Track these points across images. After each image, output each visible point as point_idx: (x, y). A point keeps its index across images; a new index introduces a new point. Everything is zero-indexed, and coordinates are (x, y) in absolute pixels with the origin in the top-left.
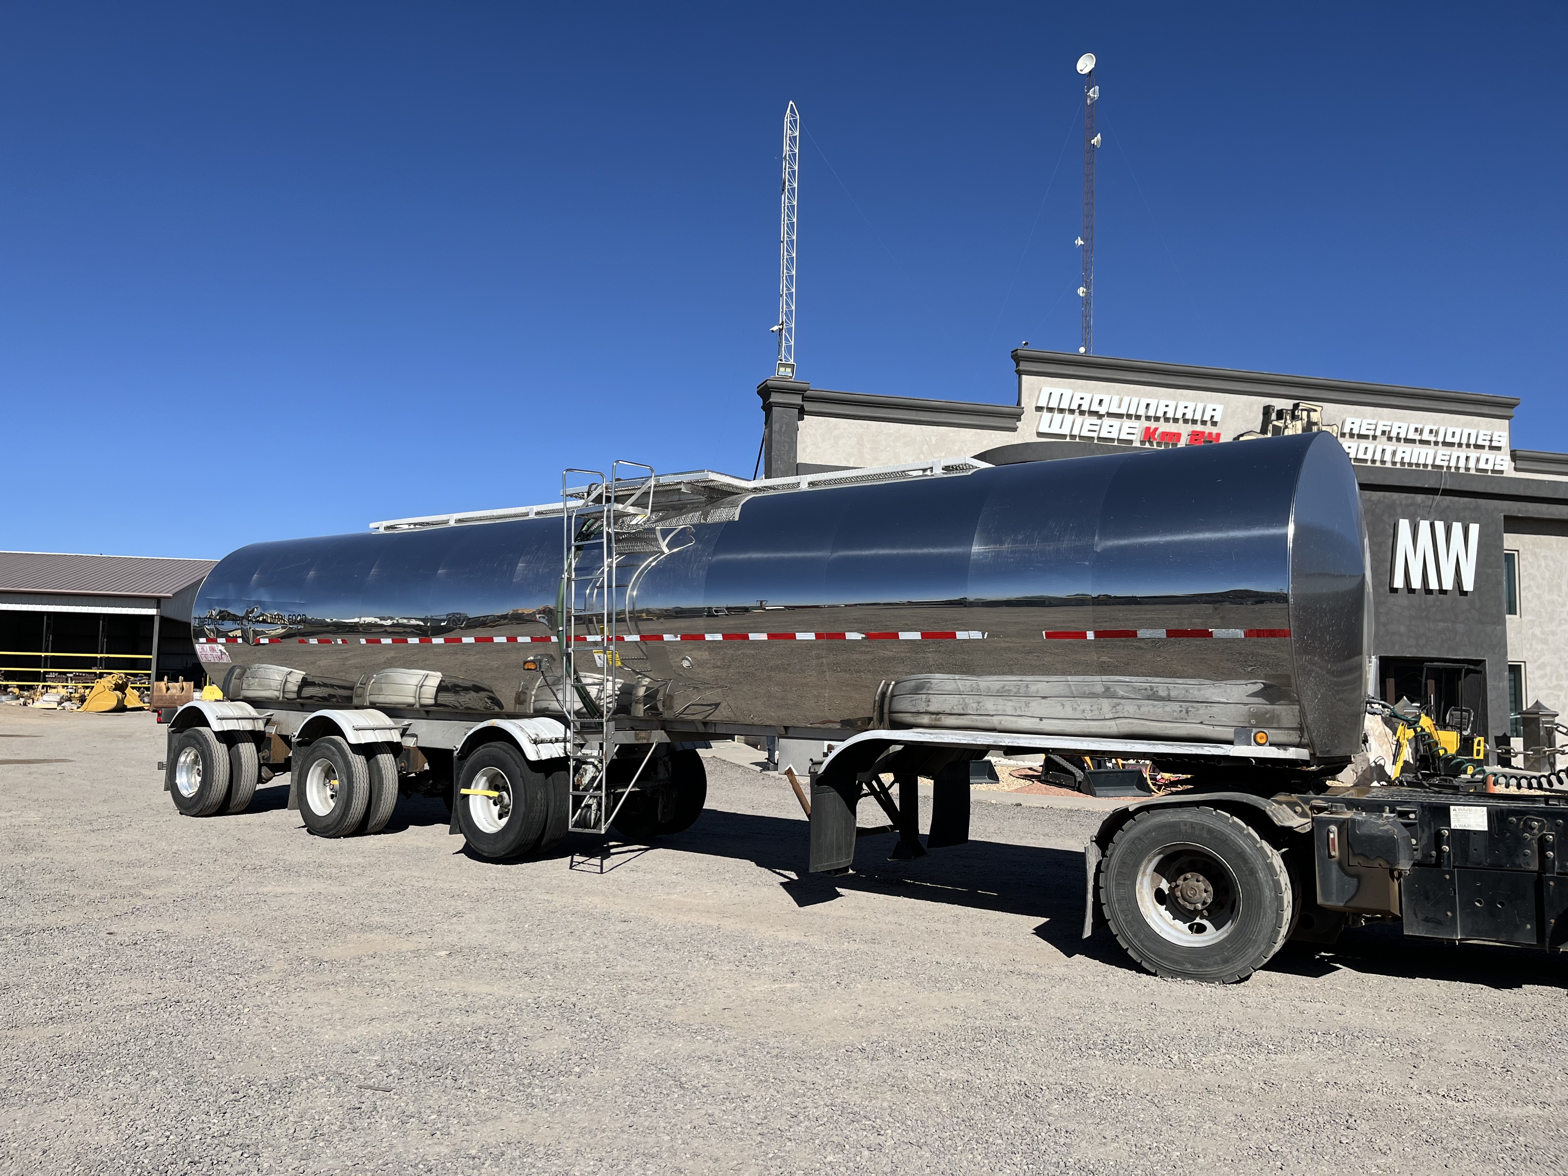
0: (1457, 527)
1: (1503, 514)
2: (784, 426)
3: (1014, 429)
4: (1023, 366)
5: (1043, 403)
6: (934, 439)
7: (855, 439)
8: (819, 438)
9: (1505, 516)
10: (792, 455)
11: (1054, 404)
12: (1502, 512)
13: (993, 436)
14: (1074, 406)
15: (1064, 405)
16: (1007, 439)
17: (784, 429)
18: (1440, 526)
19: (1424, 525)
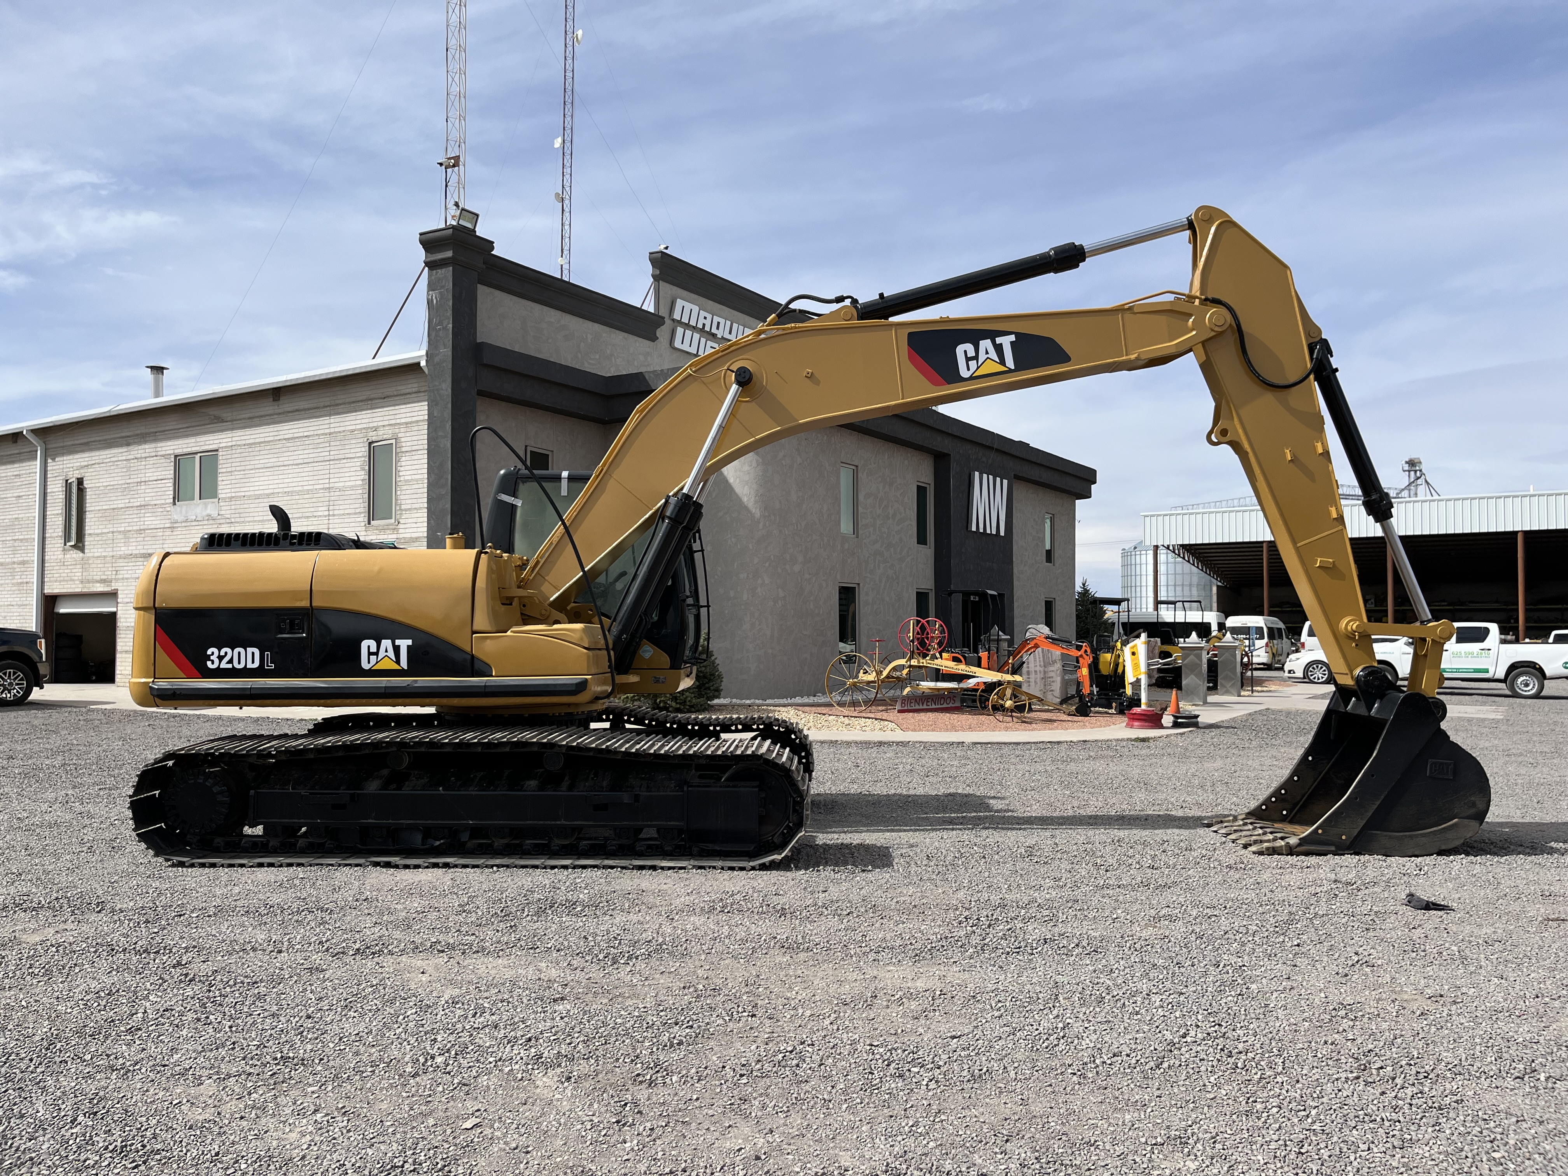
0: (998, 479)
2: (464, 292)
3: (654, 340)
4: (662, 271)
5: (677, 316)
9: (1014, 475)
10: (475, 332)
11: (685, 320)
12: (1013, 471)
13: (638, 344)
15: (693, 323)
16: (648, 349)
17: (464, 295)
18: (991, 477)
19: (985, 476)
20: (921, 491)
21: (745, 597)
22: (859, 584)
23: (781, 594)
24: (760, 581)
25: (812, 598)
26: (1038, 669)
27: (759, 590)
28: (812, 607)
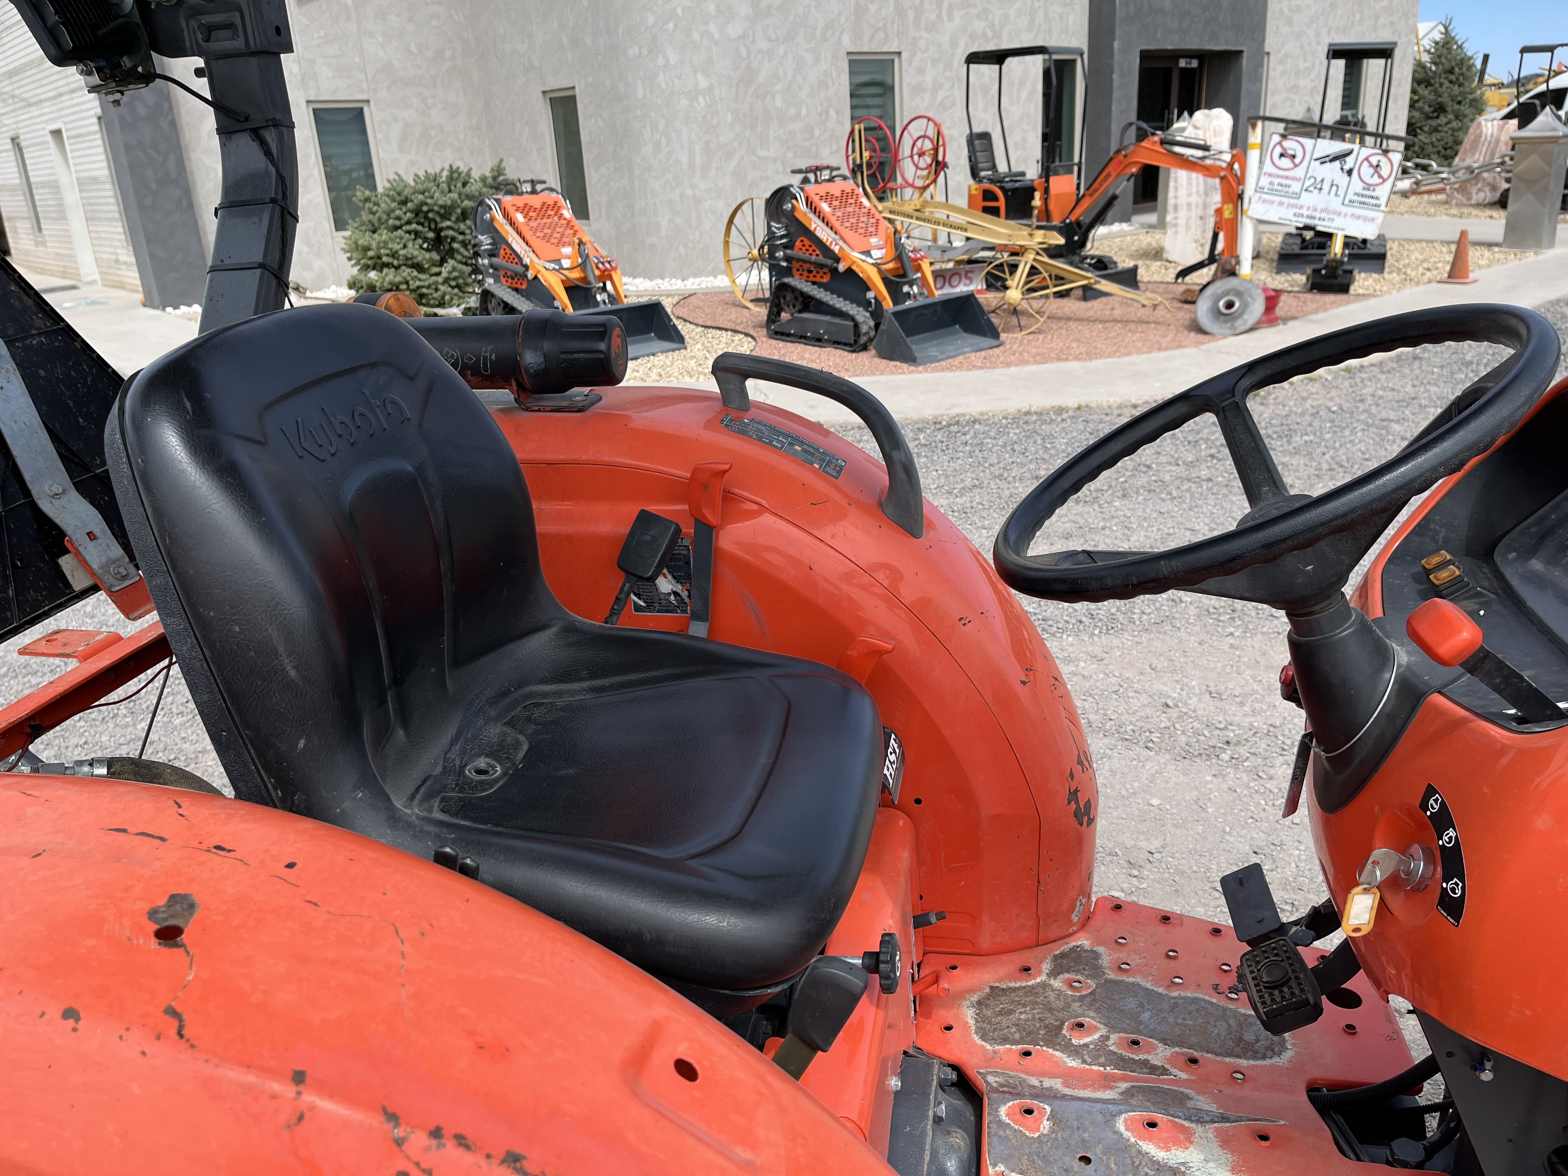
21: (640, 94)
22: (899, 53)
23: (703, 83)
24: (661, 61)
25: (778, 87)
26: (1194, 199)
27: (661, 78)
28: (779, 102)
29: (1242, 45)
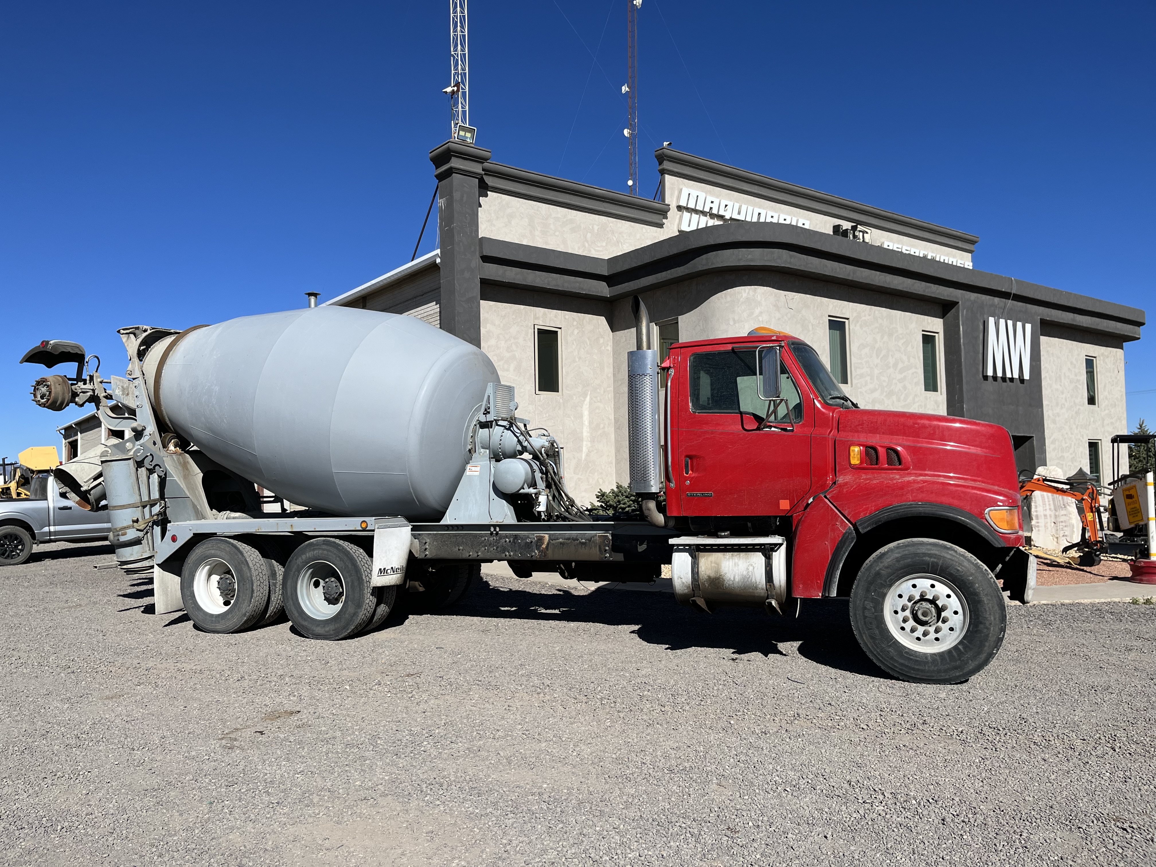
0: (1019, 324)
1: (1039, 318)
2: (465, 196)
3: (661, 226)
4: (667, 165)
5: (683, 203)
6: (596, 228)
7: (527, 220)
8: (493, 215)
9: (1041, 319)
10: (474, 228)
11: (691, 205)
12: (1038, 316)
13: (644, 231)
14: (707, 209)
15: (699, 208)
16: (655, 235)
17: (465, 199)
18: (1010, 323)
19: (1002, 322)
20: (928, 340)
26: (1048, 513)
29: (1033, 434)
